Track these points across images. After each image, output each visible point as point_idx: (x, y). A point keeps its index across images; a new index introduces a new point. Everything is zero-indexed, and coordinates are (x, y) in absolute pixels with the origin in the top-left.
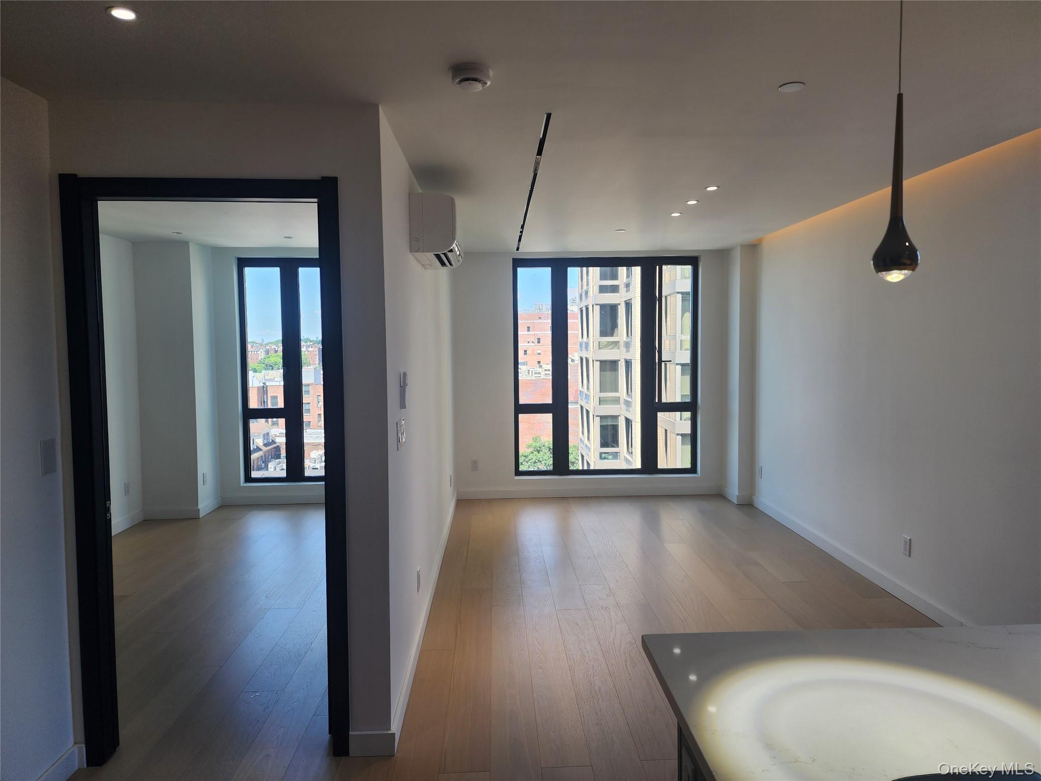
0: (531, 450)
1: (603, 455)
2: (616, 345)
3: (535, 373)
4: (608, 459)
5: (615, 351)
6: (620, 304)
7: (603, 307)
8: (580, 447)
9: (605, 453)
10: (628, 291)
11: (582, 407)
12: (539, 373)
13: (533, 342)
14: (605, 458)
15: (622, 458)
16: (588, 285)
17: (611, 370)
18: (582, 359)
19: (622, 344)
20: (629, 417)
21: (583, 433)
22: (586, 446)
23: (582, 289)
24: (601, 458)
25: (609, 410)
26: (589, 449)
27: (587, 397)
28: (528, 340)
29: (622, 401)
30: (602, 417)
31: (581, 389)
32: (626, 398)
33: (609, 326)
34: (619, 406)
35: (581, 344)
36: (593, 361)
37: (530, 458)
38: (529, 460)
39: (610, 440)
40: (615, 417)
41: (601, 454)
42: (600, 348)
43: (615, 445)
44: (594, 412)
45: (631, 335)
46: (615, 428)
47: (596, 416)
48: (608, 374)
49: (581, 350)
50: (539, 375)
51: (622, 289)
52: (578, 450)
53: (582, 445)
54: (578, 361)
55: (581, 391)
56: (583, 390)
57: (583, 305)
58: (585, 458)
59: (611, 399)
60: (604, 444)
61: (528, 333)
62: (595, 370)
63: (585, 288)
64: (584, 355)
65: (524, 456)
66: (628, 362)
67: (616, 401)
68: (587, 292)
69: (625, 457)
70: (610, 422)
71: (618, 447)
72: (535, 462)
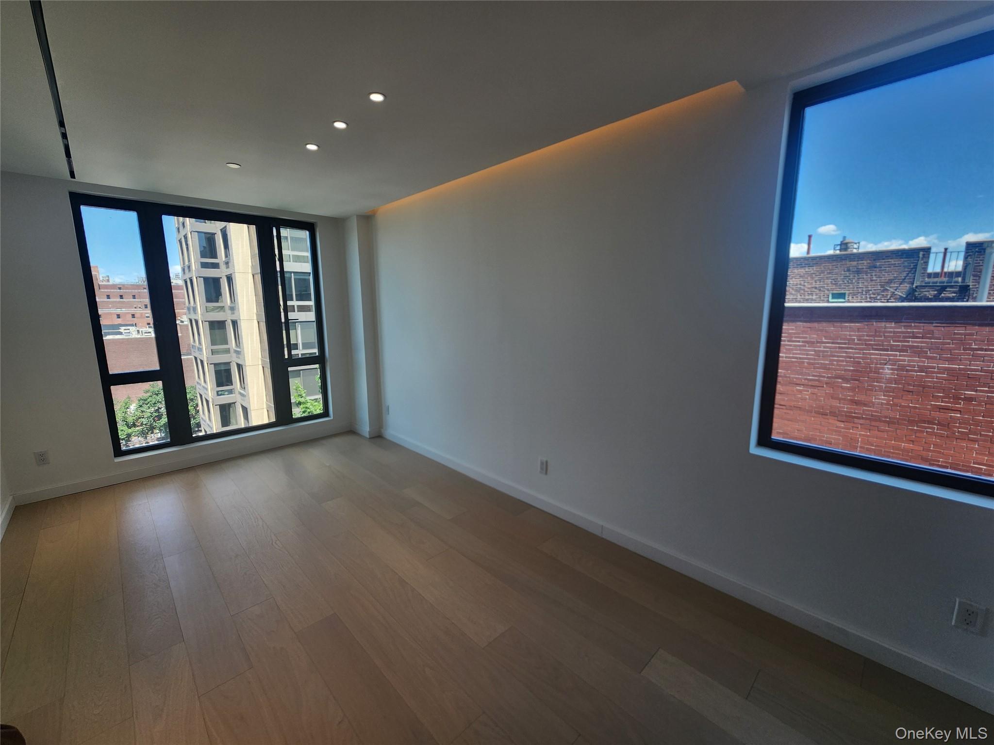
0: (149, 394)
1: (220, 393)
2: (222, 309)
3: (146, 333)
4: (224, 395)
5: (221, 313)
6: (221, 278)
7: (206, 280)
8: (197, 388)
9: (221, 391)
10: (228, 267)
11: (196, 358)
12: (150, 333)
13: (140, 308)
14: (221, 395)
15: (237, 392)
16: (189, 261)
17: (219, 329)
18: (191, 321)
19: (227, 308)
20: (240, 362)
21: (199, 377)
22: (203, 387)
23: (184, 264)
24: (218, 395)
25: (222, 358)
26: (207, 389)
27: (200, 349)
28: (135, 306)
29: (232, 351)
30: (215, 365)
31: (193, 344)
32: (235, 349)
33: (214, 295)
34: (230, 355)
35: (189, 309)
36: (202, 321)
37: (149, 400)
38: (149, 402)
39: (224, 380)
40: (228, 364)
41: (218, 392)
42: (207, 312)
43: (230, 384)
44: (208, 361)
45: (235, 301)
46: (228, 372)
47: (211, 364)
48: (217, 331)
49: (190, 313)
50: (150, 334)
51: (223, 266)
52: (195, 389)
53: (200, 387)
54: (187, 322)
55: (193, 346)
56: (194, 344)
57: (187, 277)
58: (203, 396)
59: (222, 350)
60: (219, 384)
61: (134, 300)
62: (204, 329)
63: (187, 263)
64: (193, 317)
65: (143, 400)
66: (234, 322)
67: (227, 351)
68: (189, 267)
69: (239, 392)
70: (223, 367)
71: (232, 385)
72: (155, 403)
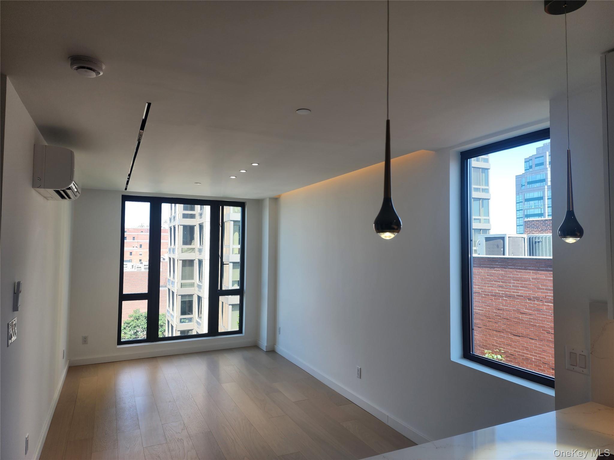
0: (132, 319)
1: (182, 320)
2: (193, 250)
3: (138, 268)
4: (185, 322)
5: (193, 254)
6: (196, 226)
7: (185, 227)
8: (167, 316)
9: (184, 319)
10: (201, 218)
11: (169, 290)
12: (140, 268)
13: (136, 247)
14: (183, 322)
15: (195, 321)
16: (175, 213)
17: (189, 266)
18: (170, 259)
19: (197, 250)
20: (200, 295)
21: (169, 306)
22: (171, 315)
23: (171, 215)
24: (181, 322)
25: (187, 291)
26: (173, 317)
27: (173, 283)
28: (133, 246)
29: (196, 285)
30: (183, 296)
31: (169, 278)
32: (198, 283)
33: (189, 239)
34: (194, 288)
35: (170, 250)
36: (178, 260)
37: (131, 324)
38: (131, 326)
39: (187, 309)
40: (191, 296)
41: (181, 319)
42: (182, 252)
43: (191, 314)
44: (177, 292)
45: (203, 244)
46: (191, 303)
47: (179, 295)
48: (187, 268)
49: (170, 253)
50: (140, 269)
51: (197, 216)
52: (165, 317)
53: (168, 314)
54: (167, 260)
55: (169, 279)
56: (170, 279)
57: (172, 225)
58: (170, 322)
59: (188, 284)
60: (183, 313)
61: (134, 241)
62: (179, 266)
63: (173, 214)
64: (172, 256)
65: (127, 323)
66: (201, 261)
67: (192, 285)
68: (174, 217)
69: (196, 320)
70: (187, 299)
71: (192, 314)
72: (135, 327)
